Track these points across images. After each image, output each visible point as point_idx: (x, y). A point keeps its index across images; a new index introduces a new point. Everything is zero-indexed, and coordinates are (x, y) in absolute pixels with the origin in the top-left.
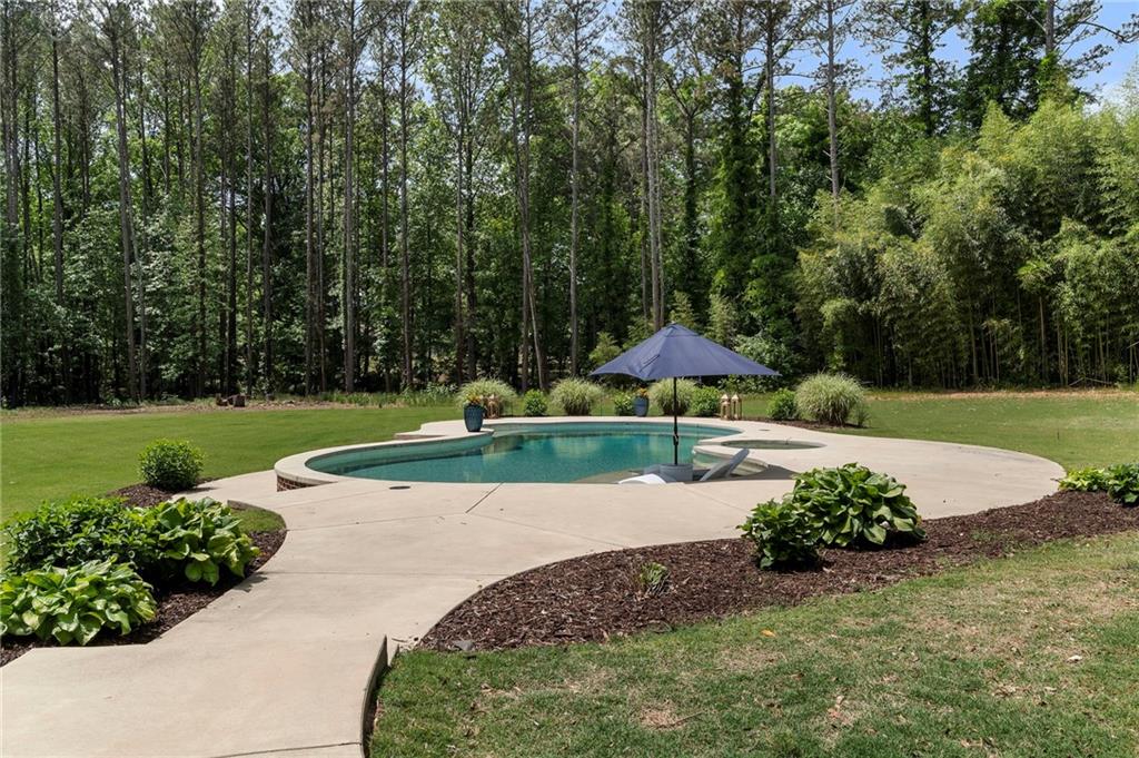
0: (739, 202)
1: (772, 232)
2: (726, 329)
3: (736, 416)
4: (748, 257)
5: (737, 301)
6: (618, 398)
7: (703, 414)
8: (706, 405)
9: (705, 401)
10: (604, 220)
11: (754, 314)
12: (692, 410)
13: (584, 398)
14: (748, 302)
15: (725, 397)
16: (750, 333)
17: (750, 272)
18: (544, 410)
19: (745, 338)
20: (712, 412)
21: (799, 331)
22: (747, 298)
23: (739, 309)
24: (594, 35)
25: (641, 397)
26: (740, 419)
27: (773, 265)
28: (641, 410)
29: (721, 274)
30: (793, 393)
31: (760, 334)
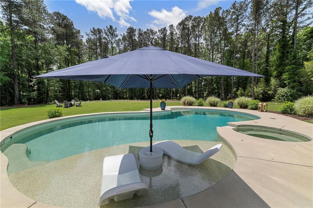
0: (283, 53)
1: (293, 60)
2: (275, 86)
3: (264, 110)
4: (284, 67)
5: (279, 79)
6: (225, 102)
7: (252, 109)
8: (254, 106)
9: (254, 105)
10: (243, 63)
11: (285, 82)
12: (249, 107)
13: (214, 102)
14: (283, 79)
15: (260, 103)
16: (283, 87)
17: (285, 71)
18: (202, 105)
19: (281, 88)
20: (256, 108)
21: (302, 86)
22: (283, 78)
23: (280, 81)
24: (242, 21)
25: (230, 102)
26: (266, 111)
27: (293, 68)
28: (231, 106)
29: (275, 72)
30: (293, 103)
31: (287, 87)
